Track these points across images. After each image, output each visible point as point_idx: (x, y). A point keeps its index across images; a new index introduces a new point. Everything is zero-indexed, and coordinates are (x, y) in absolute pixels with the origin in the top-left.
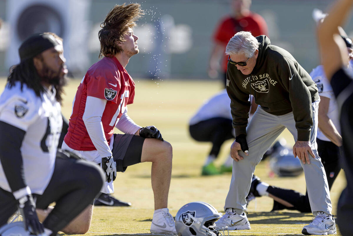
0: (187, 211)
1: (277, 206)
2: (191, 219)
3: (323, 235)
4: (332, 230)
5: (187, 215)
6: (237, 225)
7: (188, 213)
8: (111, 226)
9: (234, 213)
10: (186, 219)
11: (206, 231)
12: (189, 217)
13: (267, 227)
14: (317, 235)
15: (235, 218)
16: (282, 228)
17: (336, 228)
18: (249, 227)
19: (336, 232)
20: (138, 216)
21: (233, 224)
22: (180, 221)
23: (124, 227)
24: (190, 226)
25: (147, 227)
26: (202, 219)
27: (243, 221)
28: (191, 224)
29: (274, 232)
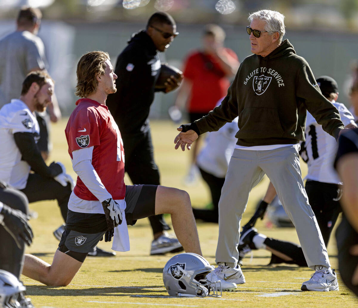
0: (177, 263)
1: (275, 260)
2: (181, 272)
3: (324, 291)
4: (333, 286)
5: (176, 267)
6: (230, 279)
7: (177, 265)
8: (93, 278)
9: (227, 267)
10: (175, 272)
11: (196, 285)
12: (178, 270)
13: (263, 282)
14: (317, 291)
15: (228, 272)
16: (279, 283)
17: (338, 283)
18: (243, 281)
19: (338, 288)
20: (123, 267)
21: (226, 278)
22: (169, 274)
23: (107, 280)
24: (179, 280)
25: (133, 280)
26: (192, 272)
27: (236, 275)
28: (180, 277)
29: (271, 287)
